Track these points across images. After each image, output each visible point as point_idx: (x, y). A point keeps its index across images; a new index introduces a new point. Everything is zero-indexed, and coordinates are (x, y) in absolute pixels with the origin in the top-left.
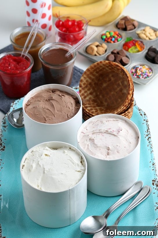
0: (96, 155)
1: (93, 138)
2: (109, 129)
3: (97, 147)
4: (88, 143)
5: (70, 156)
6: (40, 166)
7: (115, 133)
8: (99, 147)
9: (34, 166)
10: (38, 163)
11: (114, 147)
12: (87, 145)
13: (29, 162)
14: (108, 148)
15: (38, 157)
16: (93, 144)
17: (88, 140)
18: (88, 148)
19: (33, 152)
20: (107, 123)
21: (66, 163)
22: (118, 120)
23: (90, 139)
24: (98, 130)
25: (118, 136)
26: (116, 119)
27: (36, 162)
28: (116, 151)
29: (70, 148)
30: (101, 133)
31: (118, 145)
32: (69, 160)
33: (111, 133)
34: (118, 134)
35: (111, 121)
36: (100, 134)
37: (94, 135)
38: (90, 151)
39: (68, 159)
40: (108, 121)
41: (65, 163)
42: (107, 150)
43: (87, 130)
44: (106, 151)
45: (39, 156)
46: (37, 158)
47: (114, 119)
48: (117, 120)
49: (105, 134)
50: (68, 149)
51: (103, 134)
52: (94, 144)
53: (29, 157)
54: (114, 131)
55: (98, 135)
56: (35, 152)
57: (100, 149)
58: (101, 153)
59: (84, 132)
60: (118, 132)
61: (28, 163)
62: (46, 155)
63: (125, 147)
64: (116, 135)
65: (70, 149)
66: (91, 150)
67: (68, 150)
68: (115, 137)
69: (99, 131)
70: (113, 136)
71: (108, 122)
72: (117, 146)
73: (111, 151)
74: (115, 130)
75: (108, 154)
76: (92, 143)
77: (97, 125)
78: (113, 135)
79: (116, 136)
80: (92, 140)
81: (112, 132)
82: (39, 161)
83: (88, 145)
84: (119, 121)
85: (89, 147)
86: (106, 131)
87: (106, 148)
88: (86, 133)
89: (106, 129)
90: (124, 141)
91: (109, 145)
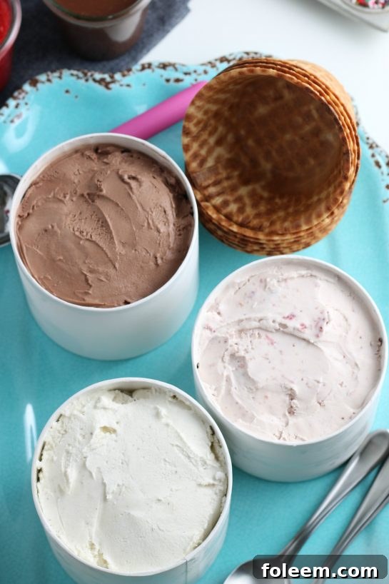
0: (255, 421)
1: (243, 353)
2: (291, 317)
3: (257, 389)
4: (229, 370)
5: (177, 432)
6: (91, 473)
7: (308, 334)
8: (263, 388)
9: (73, 474)
10: (84, 466)
11: (309, 387)
12: (225, 379)
13: (55, 458)
14: (289, 392)
15: (80, 438)
16: (243, 375)
17: (227, 358)
18: (229, 392)
19: (66, 420)
20: (280, 289)
21: (167, 459)
22: (314, 273)
23: (232, 356)
24: (255, 320)
25: (319, 345)
27: (76, 461)
28: (314, 402)
29: (174, 397)
30: (266, 330)
31: (321, 380)
32: (177, 446)
33: (296, 333)
34: (318, 336)
35: (292, 278)
36: (263, 334)
37: (246, 340)
38: (237, 403)
39: (173, 445)
40: (285, 280)
41: (165, 460)
42: (287, 398)
43: (219, 313)
44: (285, 402)
45: (84, 437)
46: (77, 444)
47: (304, 272)
48: (311, 275)
49: (277, 338)
50: (170, 399)
51: (270, 335)
52: (246, 374)
53: (53, 438)
54: (305, 327)
55: (256, 341)
56: (70, 418)
57: (266, 397)
58: (272, 411)
59: (213, 326)
60: (318, 331)
61: (52, 460)
62: (105, 429)
63: (341, 385)
64: (312, 341)
65: (174, 401)
66: (240, 402)
67: (170, 402)
68: (310, 349)
69: (256, 324)
70: (304, 344)
71: (283, 284)
72: (318, 382)
73: (299, 399)
74: (307, 323)
75: (291, 410)
76: (241, 371)
77: (250, 297)
78: (304, 340)
79: (313, 344)
80: (238, 361)
81: (298, 330)
82: (85, 455)
83: (228, 380)
84: (319, 281)
85: (233, 389)
86: (281, 325)
87: (285, 390)
88: (217, 329)
89: (280, 319)
90: (337, 359)
91: (292, 382)
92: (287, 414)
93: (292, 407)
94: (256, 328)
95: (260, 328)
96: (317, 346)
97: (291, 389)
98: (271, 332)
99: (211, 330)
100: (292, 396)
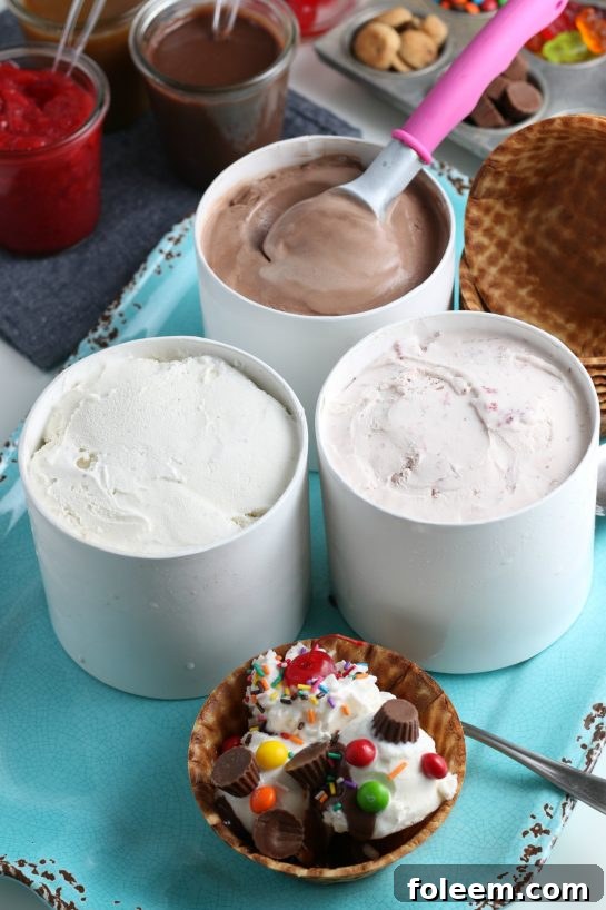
1: (406, 389)
2: (489, 391)
4: (375, 397)
7: (492, 418)
8: (389, 433)
11: (437, 467)
12: (362, 402)
14: (412, 458)
16: (383, 410)
17: (386, 387)
18: (351, 415)
23: (393, 388)
24: (453, 372)
25: (491, 436)
30: (453, 389)
31: (457, 470)
33: (481, 408)
34: (499, 426)
36: (445, 388)
37: (422, 383)
38: (349, 429)
40: (525, 361)
42: (405, 462)
43: (425, 348)
44: (398, 464)
49: (460, 404)
51: (452, 394)
52: (386, 412)
54: (494, 409)
55: (433, 390)
57: (383, 445)
58: (375, 461)
59: (404, 353)
60: (504, 420)
63: (476, 492)
64: (489, 426)
68: (479, 434)
69: (450, 376)
70: (478, 425)
72: (453, 469)
73: (415, 472)
74: (501, 406)
75: (396, 478)
76: (385, 405)
78: (482, 421)
79: (486, 430)
80: (394, 394)
81: (486, 406)
83: (364, 405)
85: (359, 414)
86: (473, 391)
87: (410, 451)
88: (407, 358)
89: (478, 385)
90: (497, 466)
91: (425, 449)
92: (389, 478)
93: (400, 475)
94: (445, 381)
95: (450, 385)
96: (487, 434)
97: (417, 455)
98: (457, 393)
99: (399, 354)
100: (410, 464)
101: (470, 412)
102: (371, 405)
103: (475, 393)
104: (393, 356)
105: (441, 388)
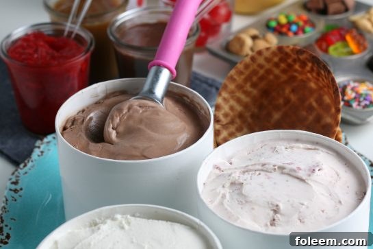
0: (239, 221)
1: (241, 181)
2: (290, 164)
3: (247, 202)
4: (227, 191)
7: (301, 174)
8: (252, 201)
11: (293, 207)
12: (221, 195)
14: (275, 208)
16: (238, 194)
17: (228, 185)
20: (286, 153)
22: (317, 147)
23: (233, 184)
24: (259, 164)
25: (309, 182)
26: (313, 147)
28: (295, 217)
30: (267, 171)
31: (306, 203)
33: (293, 173)
34: (309, 175)
35: (299, 148)
36: (262, 173)
37: (247, 176)
38: (226, 209)
40: (292, 148)
42: (272, 213)
43: (231, 163)
44: (269, 215)
47: (309, 146)
48: (315, 149)
49: (276, 176)
51: (268, 174)
52: (240, 194)
54: (300, 170)
55: (255, 177)
57: (253, 209)
59: (222, 168)
60: (310, 172)
63: (323, 211)
64: (304, 178)
66: (229, 208)
69: (260, 167)
70: (296, 181)
71: (289, 150)
72: (303, 204)
73: (281, 214)
74: (302, 167)
75: (273, 222)
76: (236, 192)
77: (260, 156)
79: (304, 180)
80: (237, 186)
81: (294, 171)
83: (224, 196)
84: (319, 152)
85: (226, 201)
86: (279, 167)
87: (271, 206)
88: (226, 170)
89: (280, 164)
90: (323, 194)
91: (279, 201)
92: (269, 224)
93: (274, 220)
94: (258, 170)
95: (262, 170)
96: (308, 184)
97: (277, 206)
98: (271, 172)
99: (220, 169)
100: (276, 212)
101: (286, 177)
102: (228, 196)
103: (281, 168)
104: (217, 171)
105: (260, 174)
